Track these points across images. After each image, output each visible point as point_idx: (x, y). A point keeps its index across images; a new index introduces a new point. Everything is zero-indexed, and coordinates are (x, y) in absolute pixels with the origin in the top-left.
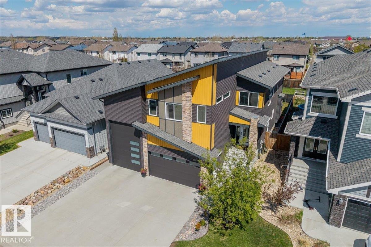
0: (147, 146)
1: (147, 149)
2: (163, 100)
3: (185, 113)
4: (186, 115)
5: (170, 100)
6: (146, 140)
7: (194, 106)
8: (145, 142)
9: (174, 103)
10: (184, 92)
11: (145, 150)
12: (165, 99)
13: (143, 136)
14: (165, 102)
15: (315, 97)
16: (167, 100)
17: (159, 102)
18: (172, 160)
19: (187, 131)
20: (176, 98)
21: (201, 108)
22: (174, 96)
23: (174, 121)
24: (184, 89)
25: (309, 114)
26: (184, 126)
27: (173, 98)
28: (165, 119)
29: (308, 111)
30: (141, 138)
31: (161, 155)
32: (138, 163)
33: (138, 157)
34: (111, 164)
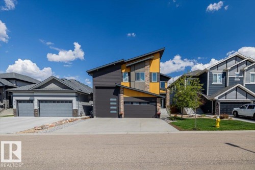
2: (134, 71)
3: (146, 76)
4: (147, 78)
5: (137, 71)
6: (123, 95)
7: (151, 73)
8: (122, 97)
9: (140, 72)
10: (146, 66)
11: (122, 101)
13: (121, 93)
17: (131, 73)
18: (139, 104)
19: (148, 86)
20: (141, 69)
21: (154, 74)
23: (140, 82)
24: (146, 64)
26: (146, 84)
27: (139, 69)
28: (135, 82)
30: (119, 95)
31: (132, 103)
32: (115, 112)
33: (115, 108)
34: (95, 117)
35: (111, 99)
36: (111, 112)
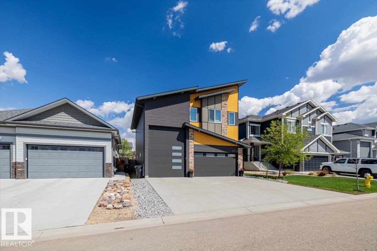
0: (193, 147)
1: (193, 149)
2: (207, 107)
3: (223, 116)
4: (224, 119)
5: (212, 107)
6: (192, 141)
7: (228, 113)
8: (192, 144)
9: (215, 108)
10: (223, 101)
11: (191, 150)
12: (208, 106)
13: (190, 138)
14: (208, 108)
15: (251, 126)
16: (209, 107)
17: (203, 109)
18: (214, 156)
19: (225, 131)
20: (216, 105)
21: (232, 114)
22: (215, 104)
23: (215, 123)
24: (223, 98)
25: (250, 136)
26: (223, 126)
27: (214, 105)
28: (208, 123)
29: (250, 134)
30: (187, 140)
31: (205, 154)
32: (180, 167)
33: (180, 161)
34: (147, 177)
35: (174, 148)
36: (174, 167)
